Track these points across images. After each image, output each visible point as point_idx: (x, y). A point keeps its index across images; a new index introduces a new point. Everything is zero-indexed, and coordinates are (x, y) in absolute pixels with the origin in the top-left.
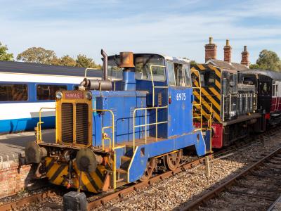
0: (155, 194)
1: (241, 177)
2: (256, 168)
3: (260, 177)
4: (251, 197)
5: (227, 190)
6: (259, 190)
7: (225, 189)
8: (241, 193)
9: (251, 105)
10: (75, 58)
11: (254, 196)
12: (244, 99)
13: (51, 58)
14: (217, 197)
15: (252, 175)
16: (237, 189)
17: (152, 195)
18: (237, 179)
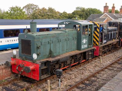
0: (82, 69)
1: (112, 64)
2: (119, 60)
3: (119, 64)
4: (115, 71)
5: (107, 68)
6: (118, 68)
7: (106, 68)
8: (112, 70)
9: (115, 36)
10: (47, 9)
11: (116, 71)
12: (111, 34)
13: (37, 8)
14: (103, 71)
15: (117, 63)
16: (110, 68)
17: (81, 69)
18: (111, 64)
